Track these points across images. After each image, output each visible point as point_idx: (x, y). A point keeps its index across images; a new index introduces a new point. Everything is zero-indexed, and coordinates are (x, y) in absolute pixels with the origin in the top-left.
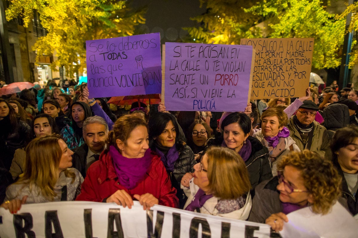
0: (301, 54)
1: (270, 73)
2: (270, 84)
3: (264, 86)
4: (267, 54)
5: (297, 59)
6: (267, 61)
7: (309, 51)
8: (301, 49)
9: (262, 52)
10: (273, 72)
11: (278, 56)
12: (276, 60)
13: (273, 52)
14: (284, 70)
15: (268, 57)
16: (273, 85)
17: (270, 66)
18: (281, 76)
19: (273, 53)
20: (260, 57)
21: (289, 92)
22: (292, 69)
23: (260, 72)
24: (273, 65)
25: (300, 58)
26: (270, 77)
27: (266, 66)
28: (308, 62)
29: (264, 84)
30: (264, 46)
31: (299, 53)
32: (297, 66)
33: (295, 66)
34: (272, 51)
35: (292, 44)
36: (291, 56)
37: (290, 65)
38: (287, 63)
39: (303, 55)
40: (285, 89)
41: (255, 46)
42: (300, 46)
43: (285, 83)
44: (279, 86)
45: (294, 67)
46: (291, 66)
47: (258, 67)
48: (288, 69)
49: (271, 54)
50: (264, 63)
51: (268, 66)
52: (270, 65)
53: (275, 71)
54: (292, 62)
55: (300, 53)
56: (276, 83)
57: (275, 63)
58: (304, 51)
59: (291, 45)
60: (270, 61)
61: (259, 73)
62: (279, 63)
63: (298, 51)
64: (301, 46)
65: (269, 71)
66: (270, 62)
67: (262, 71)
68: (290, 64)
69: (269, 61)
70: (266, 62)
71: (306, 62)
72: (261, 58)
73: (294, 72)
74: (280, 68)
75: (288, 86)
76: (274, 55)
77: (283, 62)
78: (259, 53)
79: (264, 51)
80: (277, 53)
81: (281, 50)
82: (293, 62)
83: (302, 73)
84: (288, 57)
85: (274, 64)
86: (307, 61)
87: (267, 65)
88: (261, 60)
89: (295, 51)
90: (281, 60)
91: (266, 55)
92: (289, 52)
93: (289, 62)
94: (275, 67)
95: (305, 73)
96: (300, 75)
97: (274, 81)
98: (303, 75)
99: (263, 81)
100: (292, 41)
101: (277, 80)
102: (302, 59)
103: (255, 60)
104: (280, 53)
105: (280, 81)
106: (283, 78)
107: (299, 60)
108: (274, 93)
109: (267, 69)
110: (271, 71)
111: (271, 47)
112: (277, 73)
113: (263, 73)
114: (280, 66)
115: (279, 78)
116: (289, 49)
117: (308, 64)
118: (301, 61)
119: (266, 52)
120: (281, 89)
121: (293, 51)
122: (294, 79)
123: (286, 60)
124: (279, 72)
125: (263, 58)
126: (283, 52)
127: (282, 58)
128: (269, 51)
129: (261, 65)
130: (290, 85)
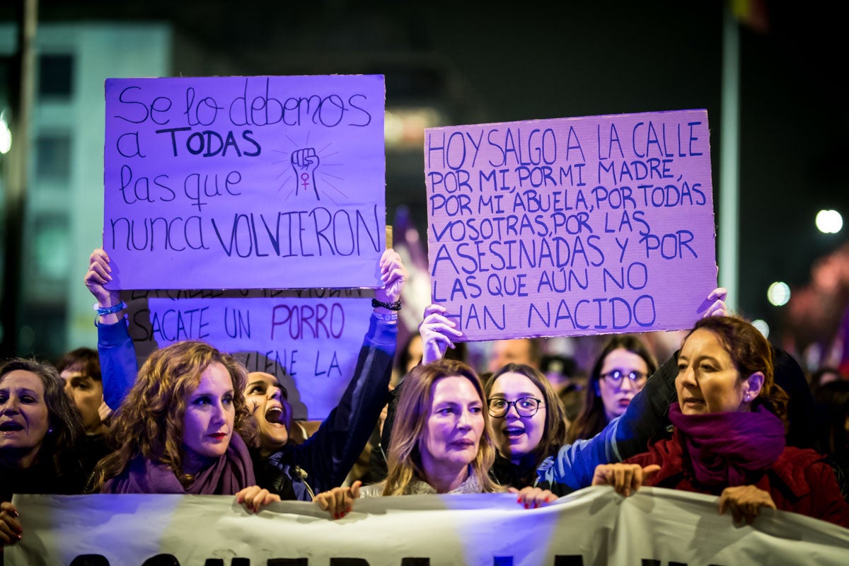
0: (660, 169)
1: (544, 240)
2: (548, 283)
3: (523, 290)
4: (524, 173)
5: (644, 187)
6: (525, 198)
7: (691, 155)
8: (654, 151)
9: (503, 168)
10: (554, 236)
11: (566, 180)
12: (559, 193)
13: (544, 165)
15: (527, 185)
16: (560, 286)
17: (541, 217)
18: (588, 250)
19: (547, 172)
20: (500, 185)
21: (632, 312)
22: (628, 222)
23: (505, 238)
24: (552, 211)
25: (656, 181)
26: (542, 256)
27: (525, 216)
28: (696, 197)
29: (523, 280)
30: (510, 147)
31: (648, 165)
32: (650, 213)
33: (643, 213)
34: (542, 164)
35: (614, 133)
36: (618, 179)
37: (621, 210)
38: (604, 204)
39: (668, 170)
40: (612, 300)
41: (477, 149)
42: (649, 142)
43: (607, 276)
44: (585, 288)
45: (637, 216)
46: (625, 212)
47: (495, 223)
48: (614, 223)
49: (537, 177)
50: (516, 205)
51: (532, 217)
52: (540, 212)
53: (561, 232)
54: (625, 198)
55: (655, 163)
56: (572, 277)
57: (558, 206)
58: (672, 155)
59: (614, 137)
60: (537, 198)
61: (502, 242)
62: (572, 201)
63: (644, 160)
64: (652, 138)
65: (539, 234)
66: (539, 203)
67: (512, 236)
68: (617, 207)
69: (534, 198)
70: (522, 204)
71: (686, 198)
72: (504, 188)
73: (641, 233)
74: (581, 223)
75: (622, 287)
76: (548, 176)
77: (590, 199)
78: (494, 172)
79: (512, 163)
80: (561, 169)
81: (576, 157)
82: (628, 197)
83: (674, 236)
84: (608, 180)
85: (555, 210)
86: (689, 194)
87: (529, 214)
88: (502, 196)
89: (630, 157)
90: (580, 192)
91: (521, 179)
92: (607, 164)
93: (615, 198)
94: (560, 219)
95: (690, 237)
96: (669, 244)
97: (561, 271)
98: (681, 243)
99: (519, 271)
100: (613, 125)
101: (572, 265)
102: (668, 187)
103: (481, 196)
104: (573, 167)
105: (586, 270)
106: (598, 259)
107: (652, 189)
108: (570, 316)
109: (529, 228)
110: (545, 235)
111: (537, 149)
112: (571, 239)
113: (515, 242)
114: (579, 214)
115: (579, 256)
116: (604, 154)
117: (694, 202)
118: (663, 194)
119: (518, 169)
120: (594, 300)
121: (623, 160)
122: (643, 260)
123: (601, 194)
124: (578, 238)
125: (511, 190)
126: (583, 165)
127: (584, 184)
128: (529, 164)
129: (505, 215)
130: (629, 284)
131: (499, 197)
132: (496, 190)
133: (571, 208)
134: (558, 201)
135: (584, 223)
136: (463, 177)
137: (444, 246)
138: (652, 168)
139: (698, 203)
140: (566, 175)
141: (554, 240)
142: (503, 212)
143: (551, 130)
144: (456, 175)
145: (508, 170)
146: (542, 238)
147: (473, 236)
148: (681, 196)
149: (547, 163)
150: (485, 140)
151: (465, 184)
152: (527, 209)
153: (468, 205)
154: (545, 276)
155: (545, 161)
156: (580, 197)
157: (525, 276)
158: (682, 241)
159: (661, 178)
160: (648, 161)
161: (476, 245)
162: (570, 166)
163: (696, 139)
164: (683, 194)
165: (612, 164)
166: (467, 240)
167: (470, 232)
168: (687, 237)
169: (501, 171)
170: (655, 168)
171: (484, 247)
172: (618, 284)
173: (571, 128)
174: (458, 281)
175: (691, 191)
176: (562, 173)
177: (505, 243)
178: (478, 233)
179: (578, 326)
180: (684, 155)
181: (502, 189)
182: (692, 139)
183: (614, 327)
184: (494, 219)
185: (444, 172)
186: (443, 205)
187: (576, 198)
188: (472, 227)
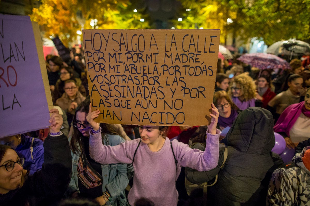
0: (194, 58)
1: (138, 87)
2: (140, 104)
3: (129, 106)
4: (129, 56)
5: (186, 66)
6: (130, 67)
7: (210, 52)
8: (192, 49)
9: (119, 52)
10: (143, 85)
11: (149, 60)
12: (146, 66)
13: (139, 52)
14: (163, 83)
15: (131, 61)
16: (145, 105)
17: (137, 76)
18: (158, 92)
19: (140, 56)
21: (175, 118)
22: (177, 81)
23: (121, 84)
24: (142, 74)
25: (192, 64)
26: (137, 93)
27: (130, 75)
28: (209, 72)
29: (129, 102)
30: (122, 42)
31: (189, 56)
32: (187, 77)
33: (184, 78)
34: (138, 52)
35: (173, 39)
36: (173, 62)
37: (174, 76)
38: (166, 73)
39: (198, 59)
40: (167, 113)
41: (107, 42)
42: (190, 45)
43: (165, 103)
44: (155, 108)
45: (181, 79)
46: (176, 77)
47: (116, 77)
48: (170, 82)
49: (135, 58)
50: (126, 70)
51: (133, 76)
52: (136, 74)
53: (146, 84)
54: (176, 71)
55: (192, 55)
56: (150, 103)
57: (145, 72)
58: (200, 52)
59: (173, 41)
60: (135, 67)
61: (120, 86)
62: (151, 70)
63: (187, 53)
64: (192, 43)
65: (136, 84)
66: (136, 70)
67: (124, 84)
68: (172, 75)
69: (134, 68)
70: (128, 70)
71: (204, 72)
72: (120, 62)
73: (182, 87)
74: (155, 81)
75: (172, 109)
76: (141, 58)
77: (160, 70)
78: (115, 54)
79: (124, 51)
80: (147, 55)
81: (154, 50)
82: (178, 71)
83: (197, 89)
84: (169, 62)
85: (144, 74)
86: (206, 70)
87: (132, 75)
88: (119, 66)
89: (180, 52)
90: (155, 66)
91: (128, 58)
92: (169, 54)
93: (172, 71)
94: (145, 78)
95: (204, 90)
96: (194, 93)
97: (145, 100)
98: (199, 92)
99: (127, 99)
100: (173, 35)
101: (150, 98)
102: (197, 67)
103: (110, 65)
104: (152, 54)
105: (156, 100)
106: (162, 96)
107: (189, 67)
108: (149, 118)
109: (132, 81)
110: (139, 84)
111: (135, 44)
112: (150, 87)
113: (125, 86)
114: (154, 76)
115: (154, 95)
116: (168, 49)
117: (208, 74)
118: (194, 70)
119: (127, 53)
120: (159, 113)
121: (177, 53)
122: (182, 98)
123: (165, 68)
124: (153, 87)
125: (123, 63)
126: (158, 54)
127: (157, 63)
128: (132, 51)
129: (121, 74)
130: (175, 107)
131: (118, 66)
132: (116, 62)
133: (151, 74)
134: (145, 70)
135: (157, 81)
136: (101, 55)
137: (95, 85)
138: (190, 58)
139: (209, 75)
140: (149, 58)
141: (142, 87)
142: (120, 73)
143: (143, 35)
144: (98, 54)
145: (121, 54)
146: (137, 86)
147: (107, 82)
148: (202, 71)
149: (140, 52)
150: (110, 38)
151: (102, 58)
152: (131, 72)
153: (104, 68)
154: (138, 101)
155: (139, 51)
156: (155, 69)
157: (130, 101)
158: (200, 91)
159: (194, 62)
160: (188, 54)
161: (108, 86)
162: (151, 54)
163: (213, 44)
164: (203, 70)
165: (172, 54)
166: (104, 83)
167: (105, 80)
168: (203, 89)
169: (118, 54)
170: (192, 58)
171: (112, 87)
172: (170, 107)
173: (153, 35)
174: (101, 100)
175: (207, 69)
176: (147, 57)
177: (121, 86)
178: (109, 81)
179: (152, 122)
180: (206, 52)
181: (119, 62)
182: (211, 44)
183: (167, 124)
184: (116, 76)
185: (93, 51)
186: (93, 67)
187: (153, 69)
188: (106, 78)
